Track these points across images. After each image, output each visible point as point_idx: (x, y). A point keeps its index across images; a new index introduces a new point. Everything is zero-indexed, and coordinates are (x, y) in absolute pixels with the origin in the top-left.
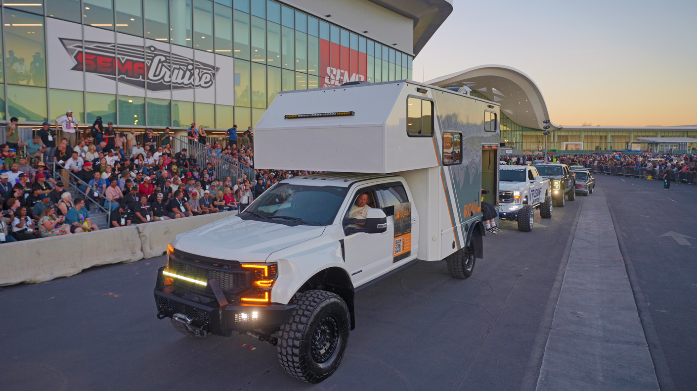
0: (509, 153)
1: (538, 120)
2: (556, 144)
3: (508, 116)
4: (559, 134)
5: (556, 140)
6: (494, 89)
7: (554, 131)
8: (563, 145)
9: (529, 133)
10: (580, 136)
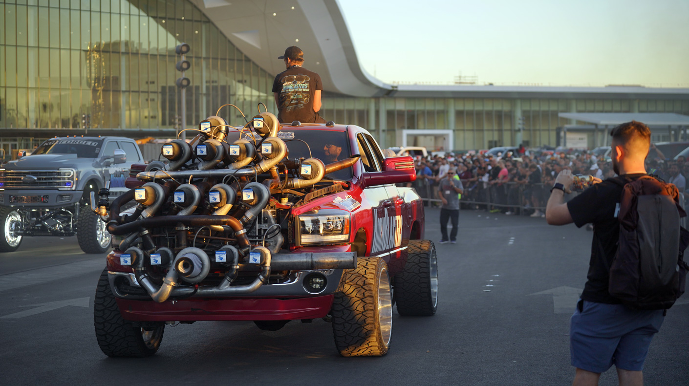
1: (329, 64)
3: (246, 52)
4: (390, 106)
8: (401, 136)
10: (443, 113)
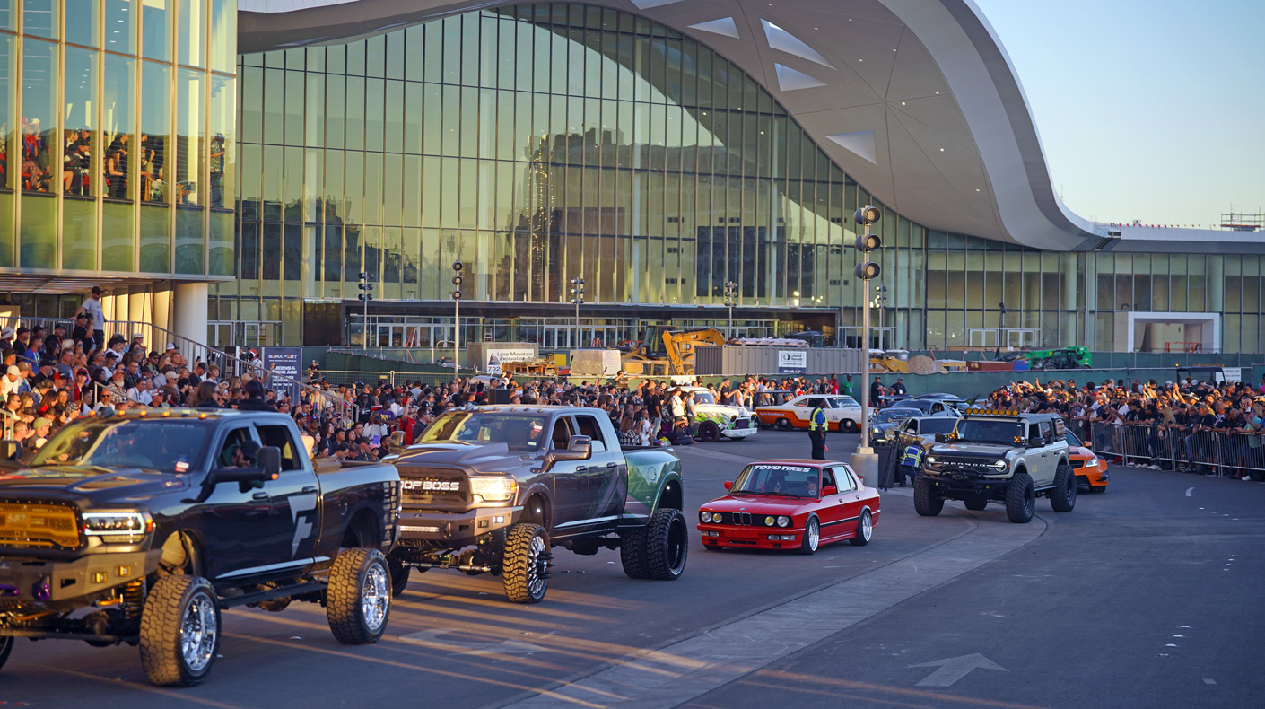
0: (792, 363)
1: (998, 192)
2: (1090, 319)
3: (848, 169)
4: (1106, 267)
5: (1091, 302)
6: (772, 25)
7: (1080, 252)
8: (1125, 323)
9: (958, 264)
